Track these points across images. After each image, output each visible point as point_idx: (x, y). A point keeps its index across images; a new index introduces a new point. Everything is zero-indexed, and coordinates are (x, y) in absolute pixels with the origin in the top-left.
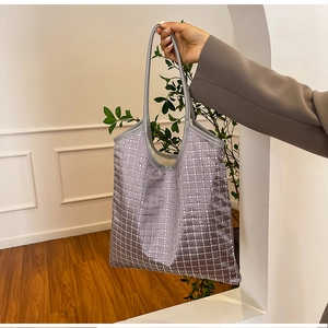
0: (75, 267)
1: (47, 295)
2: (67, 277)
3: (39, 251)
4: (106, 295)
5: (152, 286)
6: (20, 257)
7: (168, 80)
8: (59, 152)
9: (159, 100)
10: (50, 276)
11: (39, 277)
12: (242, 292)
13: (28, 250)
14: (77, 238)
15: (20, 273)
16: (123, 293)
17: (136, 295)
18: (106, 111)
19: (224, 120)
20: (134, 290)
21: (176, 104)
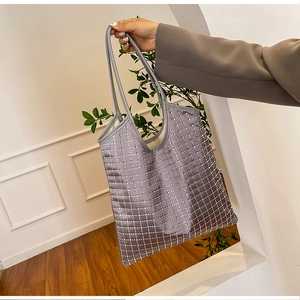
0: (110, 253)
1: (90, 283)
2: (104, 263)
3: (76, 246)
4: (141, 272)
5: (179, 256)
6: (61, 254)
7: (137, 72)
8: (73, 157)
9: (132, 92)
10: (90, 265)
11: (80, 268)
12: (243, 245)
13: (68, 246)
14: (106, 227)
15: (64, 268)
16: (155, 267)
17: (166, 266)
18: (85, 114)
19: (196, 94)
20: (164, 262)
21: (149, 91)
